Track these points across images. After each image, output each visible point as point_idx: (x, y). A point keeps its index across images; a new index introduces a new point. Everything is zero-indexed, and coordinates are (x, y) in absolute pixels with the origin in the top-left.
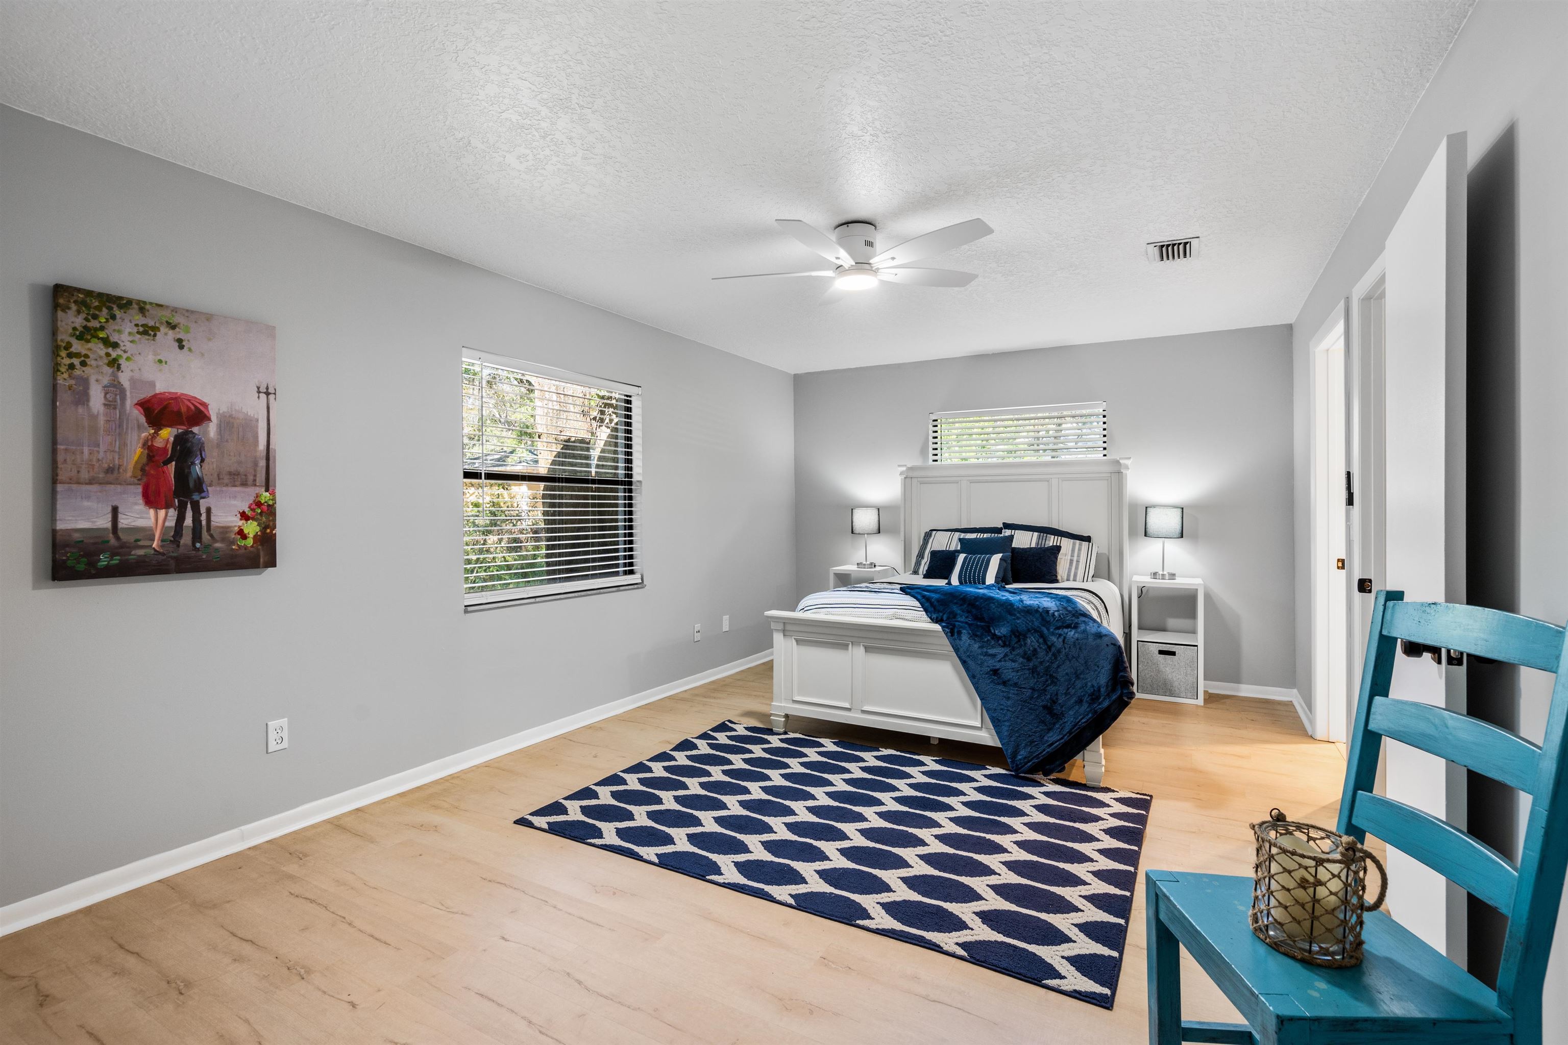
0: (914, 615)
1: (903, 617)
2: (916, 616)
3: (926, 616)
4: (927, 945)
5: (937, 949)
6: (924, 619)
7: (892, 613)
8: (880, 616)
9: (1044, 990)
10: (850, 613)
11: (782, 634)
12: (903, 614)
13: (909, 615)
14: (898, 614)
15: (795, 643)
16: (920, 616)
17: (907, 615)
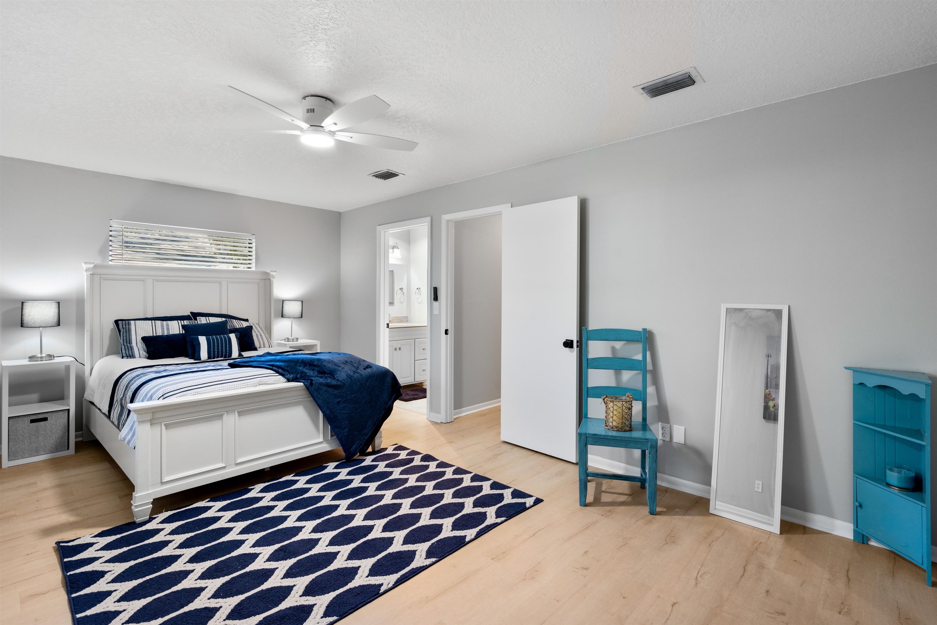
0: (274, 380)
1: (265, 383)
2: (276, 379)
3: (283, 379)
4: (494, 526)
5: (496, 525)
6: (282, 381)
7: (257, 381)
8: (247, 386)
9: (530, 509)
10: (219, 389)
11: (149, 424)
12: (266, 381)
13: (271, 380)
14: (262, 381)
15: (165, 428)
16: (278, 379)
17: (269, 380)
